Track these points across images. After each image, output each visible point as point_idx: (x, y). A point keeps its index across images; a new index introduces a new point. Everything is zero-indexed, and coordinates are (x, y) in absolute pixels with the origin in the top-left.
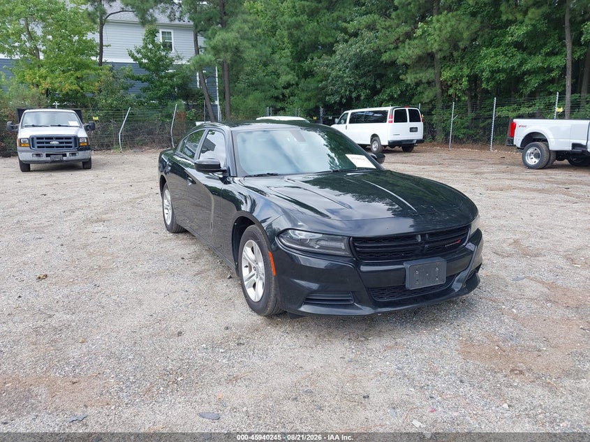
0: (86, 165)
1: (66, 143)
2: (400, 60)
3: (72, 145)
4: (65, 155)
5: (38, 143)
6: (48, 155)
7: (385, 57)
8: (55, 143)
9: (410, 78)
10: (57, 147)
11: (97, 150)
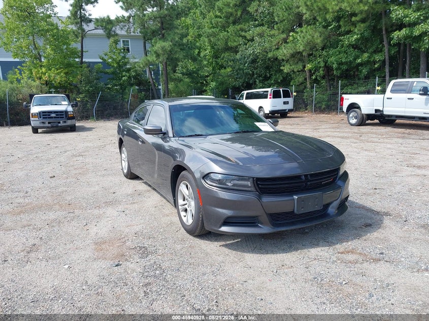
0: (73, 129)
1: (60, 115)
2: (280, 57)
3: (64, 116)
4: (59, 123)
5: (43, 115)
6: (49, 123)
7: (270, 55)
8: (53, 115)
9: (286, 69)
10: (55, 118)
11: (80, 120)
